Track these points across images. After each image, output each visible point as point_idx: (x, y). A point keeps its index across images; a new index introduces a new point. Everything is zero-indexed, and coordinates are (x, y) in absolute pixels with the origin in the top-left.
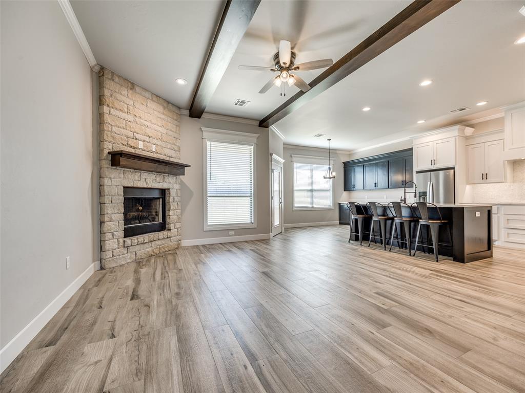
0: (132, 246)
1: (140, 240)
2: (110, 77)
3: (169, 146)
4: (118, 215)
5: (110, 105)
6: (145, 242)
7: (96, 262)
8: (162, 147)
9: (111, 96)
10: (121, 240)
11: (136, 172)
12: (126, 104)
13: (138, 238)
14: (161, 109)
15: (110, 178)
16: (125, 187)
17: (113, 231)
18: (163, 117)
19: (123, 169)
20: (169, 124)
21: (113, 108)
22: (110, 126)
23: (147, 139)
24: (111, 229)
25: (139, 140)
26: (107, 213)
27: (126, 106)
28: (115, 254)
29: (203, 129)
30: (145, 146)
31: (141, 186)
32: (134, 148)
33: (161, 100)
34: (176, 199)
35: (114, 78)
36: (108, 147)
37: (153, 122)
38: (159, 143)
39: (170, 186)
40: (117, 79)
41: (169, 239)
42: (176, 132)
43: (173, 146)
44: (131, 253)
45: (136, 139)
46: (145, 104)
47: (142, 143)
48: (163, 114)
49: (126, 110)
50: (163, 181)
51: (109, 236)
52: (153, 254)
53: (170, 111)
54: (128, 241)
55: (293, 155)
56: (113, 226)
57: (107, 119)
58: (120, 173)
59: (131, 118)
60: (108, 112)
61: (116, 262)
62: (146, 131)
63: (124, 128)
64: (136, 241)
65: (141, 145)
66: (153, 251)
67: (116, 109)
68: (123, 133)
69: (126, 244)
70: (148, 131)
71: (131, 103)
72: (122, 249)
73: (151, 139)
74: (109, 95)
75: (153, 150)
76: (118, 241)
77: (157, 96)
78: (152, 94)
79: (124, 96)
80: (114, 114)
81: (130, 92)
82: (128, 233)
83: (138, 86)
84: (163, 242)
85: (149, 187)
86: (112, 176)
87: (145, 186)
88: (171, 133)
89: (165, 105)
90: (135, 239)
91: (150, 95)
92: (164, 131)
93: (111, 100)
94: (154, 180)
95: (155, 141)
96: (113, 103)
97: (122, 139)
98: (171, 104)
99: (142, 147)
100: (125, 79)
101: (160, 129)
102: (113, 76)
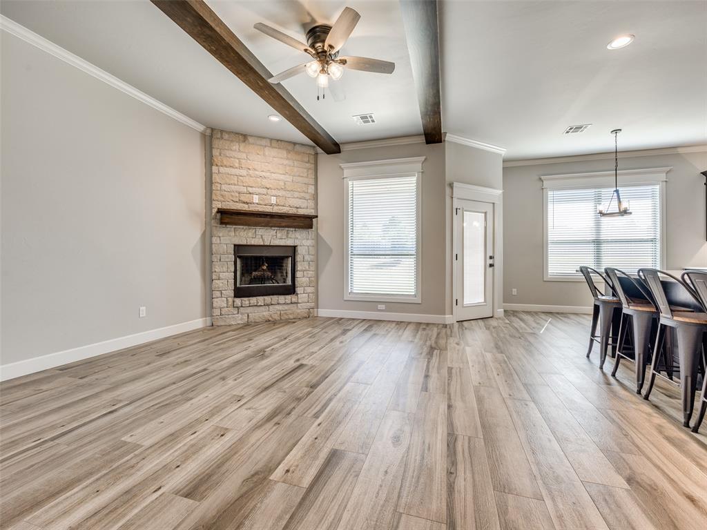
0: (242, 306)
1: (252, 302)
2: (219, 136)
3: (296, 194)
4: (227, 274)
5: (219, 164)
6: (259, 304)
7: (208, 318)
8: (286, 197)
9: (220, 155)
10: (230, 300)
11: (250, 229)
12: (238, 159)
13: (249, 300)
14: (284, 153)
15: (220, 237)
16: (235, 245)
17: (221, 289)
18: (286, 162)
19: (234, 227)
20: (296, 169)
21: (222, 166)
22: (219, 185)
23: (265, 191)
24: (219, 288)
25: (253, 194)
26: (215, 272)
27: (237, 161)
28: (223, 313)
29: (343, 165)
30: (261, 200)
31: (256, 244)
32: (247, 203)
33: (283, 143)
34: (307, 258)
35: (224, 136)
36: (217, 205)
37: (272, 171)
38: (281, 193)
39: (297, 243)
40: (226, 136)
41: (295, 305)
42: (307, 177)
43: (303, 195)
44: (242, 314)
45: (250, 193)
46: (261, 153)
47: (257, 196)
48: (288, 159)
49: (237, 165)
50: (287, 237)
51: (217, 294)
52: (270, 319)
53: (298, 153)
54: (238, 301)
55: (542, 177)
56: (221, 284)
57: (216, 178)
58: (229, 231)
59: (244, 172)
60: (217, 172)
61: (225, 321)
62: (263, 183)
63: (235, 185)
64: (247, 302)
65: (256, 199)
66: (271, 316)
67: (226, 166)
68: (234, 190)
69: (235, 303)
70: (265, 183)
71: (244, 156)
72: (231, 309)
73: (269, 191)
74: (218, 154)
75: (272, 202)
76: (227, 300)
77: (278, 140)
78: (271, 140)
79: (235, 150)
80: (224, 172)
81: (243, 144)
82: (239, 293)
83: (252, 136)
84: (286, 307)
85: (266, 244)
86: (221, 235)
87: (262, 244)
88: (300, 179)
89: (290, 147)
90: (246, 301)
91: (268, 141)
92: (289, 178)
93: (219, 159)
94: (273, 236)
95: (274, 192)
96: (222, 162)
97: (232, 196)
98: (299, 144)
99: (257, 202)
100: (237, 133)
101: (282, 177)
102: (222, 134)
